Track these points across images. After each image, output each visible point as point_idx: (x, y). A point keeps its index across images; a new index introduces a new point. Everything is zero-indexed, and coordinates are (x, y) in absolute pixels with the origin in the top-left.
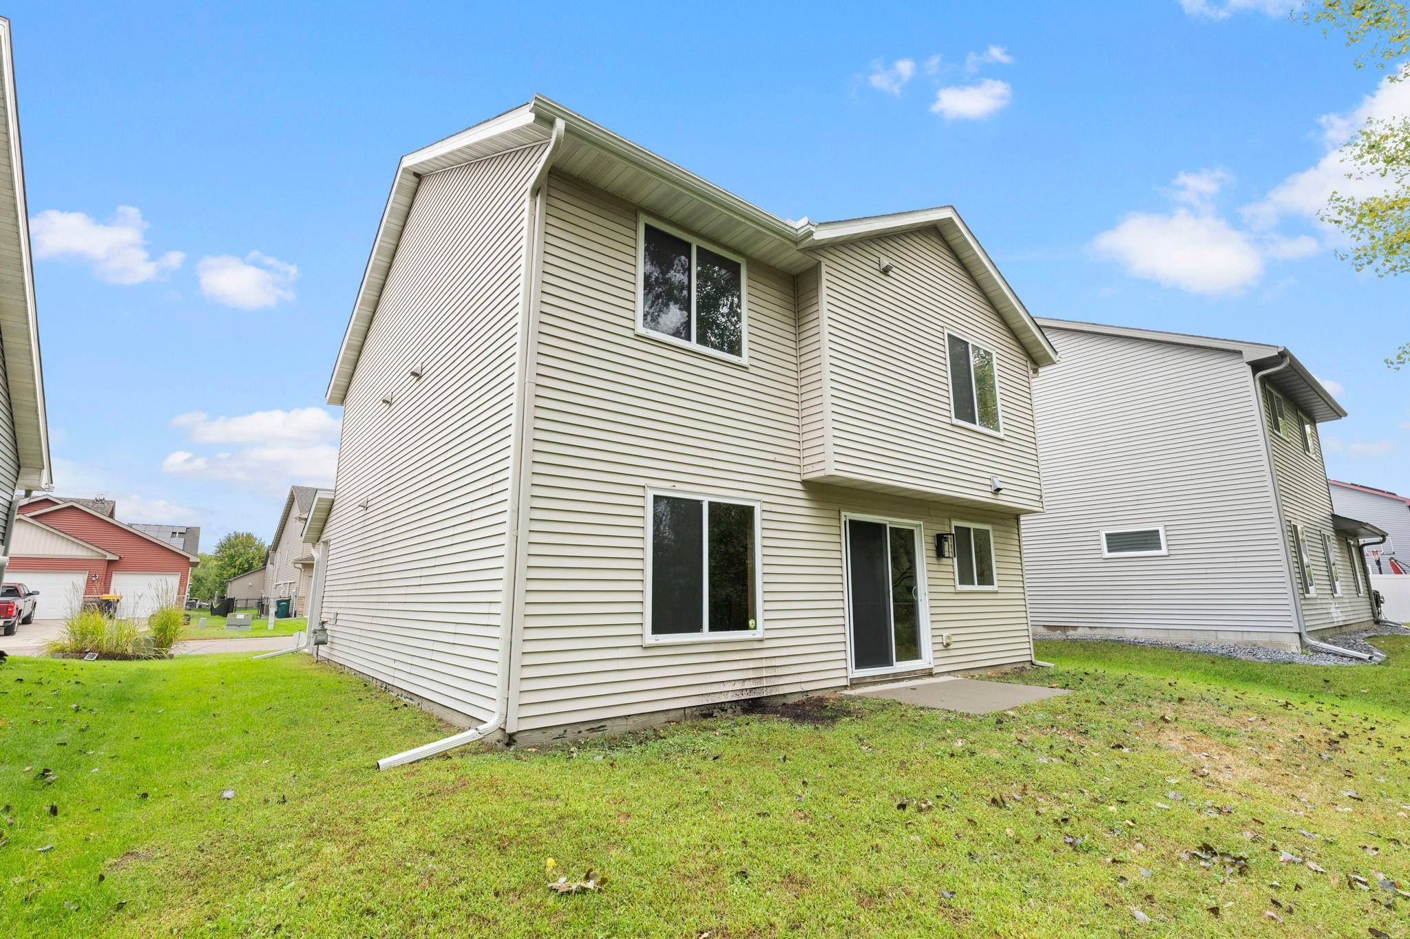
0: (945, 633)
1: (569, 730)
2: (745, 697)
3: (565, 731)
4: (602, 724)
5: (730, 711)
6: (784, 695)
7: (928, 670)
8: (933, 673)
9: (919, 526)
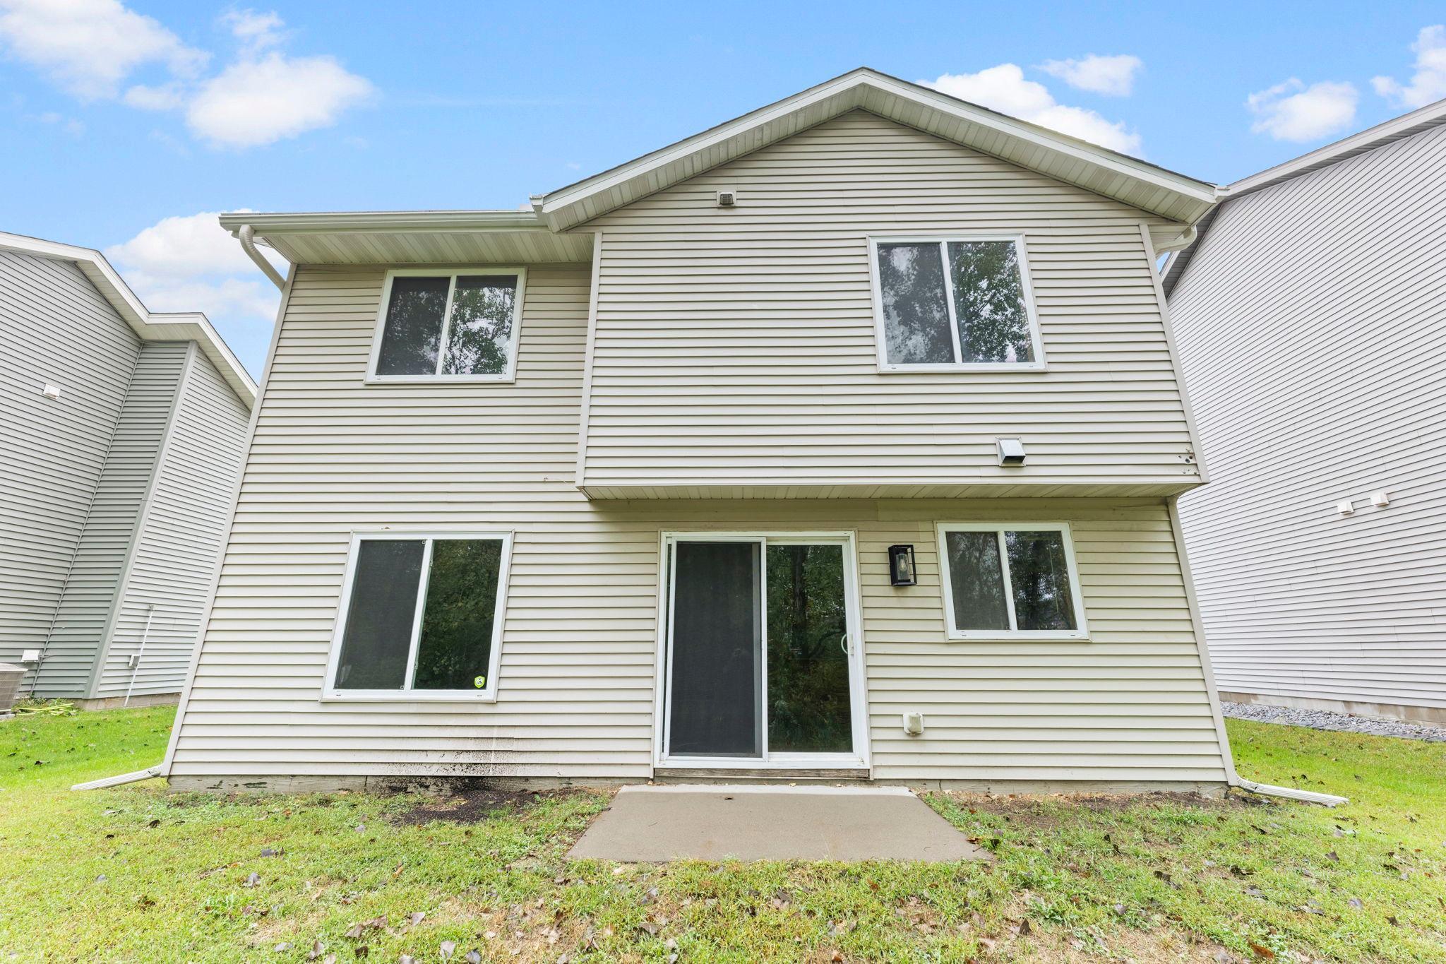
0: (908, 712)
1: (225, 781)
2: (458, 773)
3: (221, 782)
4: (263, 780)
5: (433, 788)
6: (527, 779)
7: (854, 772)
8: (871, 779)
9: (847, 539)
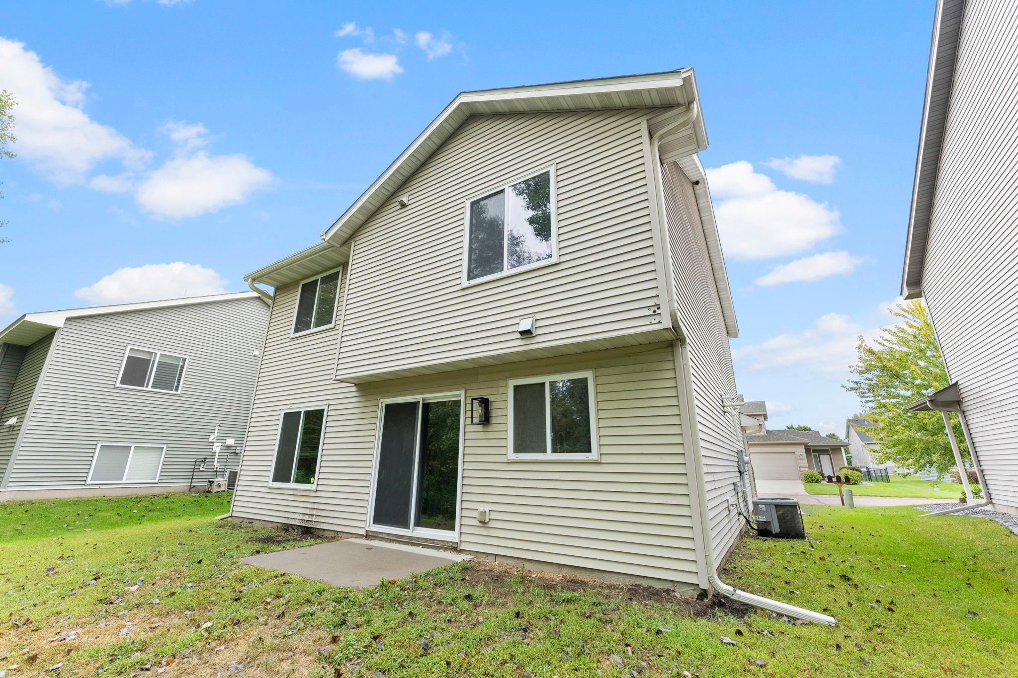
0: (482, 507)
2: (303, 525)
3: (243, 520)
4: (253, 521)
5: (296, 531)
6: (324, 530)
7: (450, 543)
8: (458, 549)
9: (460, 395)
